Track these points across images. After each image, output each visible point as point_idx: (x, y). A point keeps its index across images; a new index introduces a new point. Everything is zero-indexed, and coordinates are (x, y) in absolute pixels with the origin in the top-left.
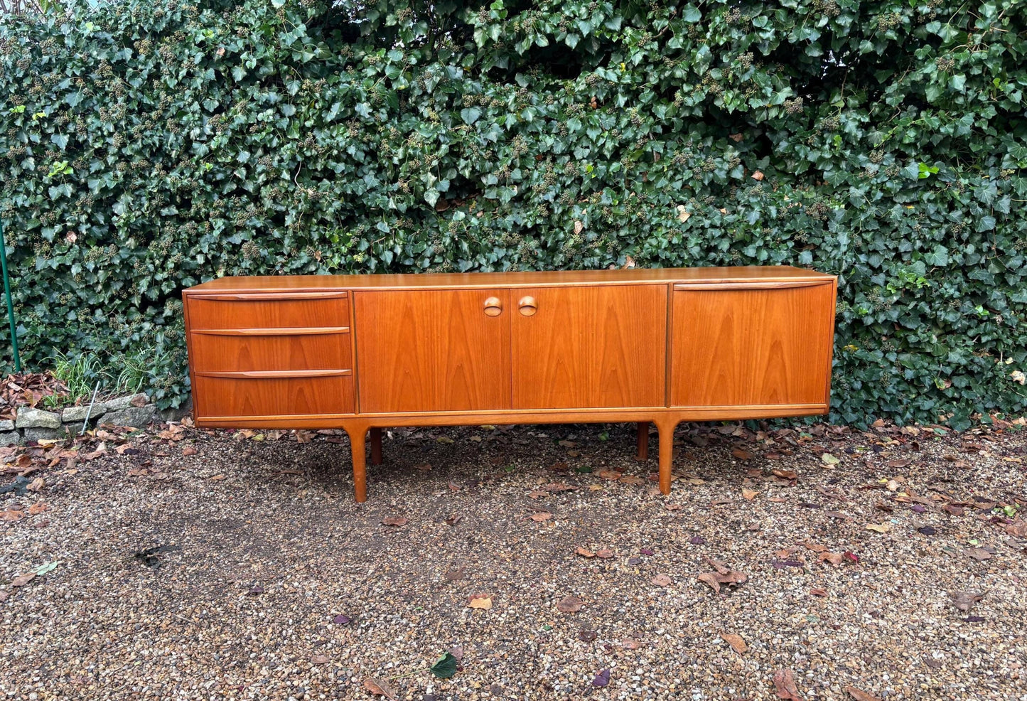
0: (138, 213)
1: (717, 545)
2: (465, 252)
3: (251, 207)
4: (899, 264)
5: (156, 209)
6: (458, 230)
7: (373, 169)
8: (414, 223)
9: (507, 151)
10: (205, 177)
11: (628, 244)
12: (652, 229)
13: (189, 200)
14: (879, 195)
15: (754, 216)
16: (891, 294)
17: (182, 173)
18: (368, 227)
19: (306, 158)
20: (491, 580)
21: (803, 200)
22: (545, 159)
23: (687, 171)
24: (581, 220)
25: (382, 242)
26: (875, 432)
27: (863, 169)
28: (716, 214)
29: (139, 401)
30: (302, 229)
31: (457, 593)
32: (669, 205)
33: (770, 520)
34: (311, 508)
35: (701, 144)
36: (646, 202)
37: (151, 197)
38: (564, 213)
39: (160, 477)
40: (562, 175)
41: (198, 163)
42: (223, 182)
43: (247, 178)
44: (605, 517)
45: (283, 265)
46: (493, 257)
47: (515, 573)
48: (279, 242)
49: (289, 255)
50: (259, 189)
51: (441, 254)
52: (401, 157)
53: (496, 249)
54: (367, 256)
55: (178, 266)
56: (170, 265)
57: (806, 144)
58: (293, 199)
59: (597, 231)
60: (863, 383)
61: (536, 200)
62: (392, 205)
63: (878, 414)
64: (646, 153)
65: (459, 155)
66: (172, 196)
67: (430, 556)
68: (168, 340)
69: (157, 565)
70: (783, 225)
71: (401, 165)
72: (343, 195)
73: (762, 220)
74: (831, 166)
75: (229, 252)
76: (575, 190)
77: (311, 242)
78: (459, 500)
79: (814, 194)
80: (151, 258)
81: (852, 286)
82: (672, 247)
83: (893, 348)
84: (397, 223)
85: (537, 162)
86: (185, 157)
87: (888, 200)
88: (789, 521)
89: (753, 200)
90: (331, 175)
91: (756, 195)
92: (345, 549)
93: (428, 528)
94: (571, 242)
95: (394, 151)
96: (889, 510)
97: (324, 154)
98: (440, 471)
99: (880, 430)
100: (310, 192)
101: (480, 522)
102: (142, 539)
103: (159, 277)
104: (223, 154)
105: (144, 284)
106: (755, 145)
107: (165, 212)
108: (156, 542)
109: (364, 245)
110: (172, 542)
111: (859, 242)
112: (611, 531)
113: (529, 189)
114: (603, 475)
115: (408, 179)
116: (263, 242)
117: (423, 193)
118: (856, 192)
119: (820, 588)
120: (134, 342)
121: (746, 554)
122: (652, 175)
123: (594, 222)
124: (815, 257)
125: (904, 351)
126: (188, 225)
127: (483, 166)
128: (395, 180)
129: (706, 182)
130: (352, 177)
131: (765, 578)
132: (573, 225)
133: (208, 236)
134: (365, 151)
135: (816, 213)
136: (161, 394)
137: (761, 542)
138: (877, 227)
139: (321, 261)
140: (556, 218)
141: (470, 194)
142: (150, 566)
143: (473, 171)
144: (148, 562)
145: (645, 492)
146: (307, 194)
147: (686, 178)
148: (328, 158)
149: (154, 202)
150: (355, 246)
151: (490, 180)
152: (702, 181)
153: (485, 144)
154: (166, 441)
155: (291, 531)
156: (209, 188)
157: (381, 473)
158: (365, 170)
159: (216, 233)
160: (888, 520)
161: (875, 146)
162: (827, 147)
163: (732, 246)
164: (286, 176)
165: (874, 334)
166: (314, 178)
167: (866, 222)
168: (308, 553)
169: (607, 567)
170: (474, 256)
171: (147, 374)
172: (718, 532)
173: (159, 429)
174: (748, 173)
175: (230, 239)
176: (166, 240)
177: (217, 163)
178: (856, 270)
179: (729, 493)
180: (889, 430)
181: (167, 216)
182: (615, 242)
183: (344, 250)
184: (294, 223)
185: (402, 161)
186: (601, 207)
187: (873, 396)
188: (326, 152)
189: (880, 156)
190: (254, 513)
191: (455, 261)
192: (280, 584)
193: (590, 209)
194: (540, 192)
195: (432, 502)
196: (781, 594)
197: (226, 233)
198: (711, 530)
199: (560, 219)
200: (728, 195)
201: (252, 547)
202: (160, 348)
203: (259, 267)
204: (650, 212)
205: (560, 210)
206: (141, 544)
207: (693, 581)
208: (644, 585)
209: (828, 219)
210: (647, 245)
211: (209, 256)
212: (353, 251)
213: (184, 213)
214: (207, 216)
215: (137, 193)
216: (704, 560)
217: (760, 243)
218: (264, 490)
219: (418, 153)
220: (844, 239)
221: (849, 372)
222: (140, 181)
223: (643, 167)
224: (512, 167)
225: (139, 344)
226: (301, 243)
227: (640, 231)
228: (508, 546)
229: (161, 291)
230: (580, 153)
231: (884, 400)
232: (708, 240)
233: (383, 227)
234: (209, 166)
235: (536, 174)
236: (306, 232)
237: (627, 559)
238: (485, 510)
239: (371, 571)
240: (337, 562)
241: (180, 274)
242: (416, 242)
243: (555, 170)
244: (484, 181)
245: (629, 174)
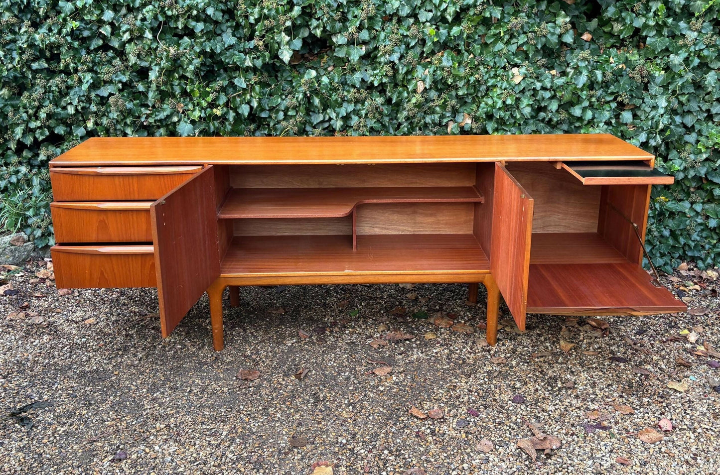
0: (10, 66)
1: (536, 404)
2: (316, 107)
3: (117, 61)
4: (710, 124)
5: (27, 64)
6: (310, 87)
7: (231, 27)
8: (270, 76)
9: (356, 13)
10: (72, 33)
11: (466, 102)
12: (488, 89)
13: (58, 55)
14: (697, 61)
15: (583, 79)
16: (700, 152)
17: (50, 30)
18: (226, 83)
19: (167, 17)
20: (332, 444)
21: (627, 61)
22: (391, 20)
23: (523, 36)
24: (424, 81)
25: (239, 96)
26: (680, 276)
27: (683, 36)
28: (547, 77)
29: (18, 240)
30: (165, 83)
31: (302, 459)
32: (504, 68)
33: (584, 375)
34: (173, 357)
35: (535, 10)
36: (483, 64)
37: (22, 51)
38: (407, 73)
39: (37, 322)
40: (407, 36)
41: (65, 20)
42: (90, 38)
43: (112, 34)
44: (438, 371)
45: (148, 116)
46: (343, 112)
47: (355, 435)
48: (145, 94)
49: (154, 107)
50: (124, 45)
51: (295, 108)
52: (256, 16)
53: (345, 104)
54: (225, 109)
55: (49, 116)
56: (43, 115)
57: (632, 11)
58: (156, 56)
59: (437, 90)
60: (671, 231)
61: (382, 59)
62: (248, 63)
63: (682, 258)
64: (485, 18)
65: (311, 16)
66: (41, 51)
67: (279, 415)
68: (44, 183)
69: (30, 426)
70: (608, 87)
71: (256, 24)
72: (203, 52)
73: (589, 83)
74: (654, 33)
75: (97, 104)
76: (418, 50)
77: (173, 96)
78: (308, 351)
79: (637, 56)
80: (25, 107)
81: (667, 144)
82: (506, 107)
83: (700, 200)
84: (254, 79)
85: (383, 23)
86: (52, 14)
87: (704, 67)
88: (600, 378)
89: (582, 64)
90: (191, 33)
91: (584, 59)
92: (202, 406)
93: (279, 383)
94: (414, 100)
95: (250, 11)
96: (688, 366)
97: (184, 14)
98: (291, 316)
99: (684, 273)
100: (172, 50)
101: (326, 376)
102: (18, 393)
103: (33, 125)
104: (89, 12)
105: (19, 131)
106: (585, 8)
107: (35, 66)
108: (30, 397)
109: (223, 99)
110: (46, 397)
111: (676, 105)
112: (441, 387)
113: (376, 48)
114: (438, 322)
115: (263, 36)
116: (129, 94)
117: (278, 50)
118: (676, 59)
119: (625, 456)
120: (11, 184)
121: (561, 415)
122: (490, 38)
123: (435, 82)
124: (635, 116)
125: (709, 201)
126: (57, 80)
127: (333, 27)
128: (251, 38)
129: (539, 47)
130: (211, 35)
131: (577, 443)
132: (416, 85)
133: (77, 89)
134: (222, 11)
135: (638, 76)
136: (38, 233)
137: (574, 402)
138: (692, 90)
139: (183, 113)
140: (400, 77)
141: (321, 49)
142: (23, 426)
143: (324, 30)
144: (22, 421)
145: (474, 343)
146: (168, 52)
147: (521, 42)
148: (188, 17)
149: (25, 57)
150: (214, 100)
151: (339, 39)
152: (535, 45)
153: (335, 5)
154: (43, 280)
155: (154, 384)
156: (76, 44)
157: (238, 317)
158: (224, 28)
159: (85, 87)
160: (687, 377)
161: (697, 14)
162: (651, 14)
163: (559, 106)
164: (148, 35)
165: (684, 187)
166: (176, 35)
167: (683, 87)
168: (169, 411)
169: (437, 429)
170: (324, 110)
171: (25, 214)
172: (537, 390)
173: (38, 266)
174: (578, 35)
175: (98, 92)
176: (38, 92)
177: (82, 20)
178: (671, 131)
179: (548, 344)
180: (692, 273)
181: (37, 69)
182: (454, 102)
183: (204, 104)
184: (157, 78)
185: (257, 21)
186: (443, 69)
187: (679, 243)
188: (186, 12)
189: (699, 25)
190: (121, 362)
191: (308, 114)
192: (142, 447)
193: (432, 70)
194: (386, 53)
195: (283, 352)
196: (590, 462)
197: (94, 86)
198: (531, 387)
199: (404, 78)
200: (558, 57)
201: (119, 403)
202: (36, 190)
203: (125, 118)
204: (486, 73)
205: (405, 70)
206: (17, 399)
207: (512, 447)
208: (469, 450)
209: (649, 82)
210: (482, 105)
211: (79, 108)
212: (213, 105)
213: (54, 66)
214: (76, 70)
215: (8, 47)
216: (524, 422)
217: (586, 104)
218: (131, 336)
219: (273, 12)
220: (663, 103)
221: (660, 220)
222: (10, 37)
223: (482, 29)
224: (360, 28)
225: (17, 186)
226: (164, 96)
227: (477, 91)
228: (350, 404)
229: (35, 139)
230: (424, 16)
231: (689, 246)
232: (538, 101)
233: (241, 83)
234: (75, 24)
235: (382, 35)
236: (169, 87)
237: (456, 420)
238: (331, 362)
239: (225, 433)
240: (194, 422)
241: (52, 122)
242: (271, 95)
243: (401, 32)
244: (334, 39)
245: (468, 37)
